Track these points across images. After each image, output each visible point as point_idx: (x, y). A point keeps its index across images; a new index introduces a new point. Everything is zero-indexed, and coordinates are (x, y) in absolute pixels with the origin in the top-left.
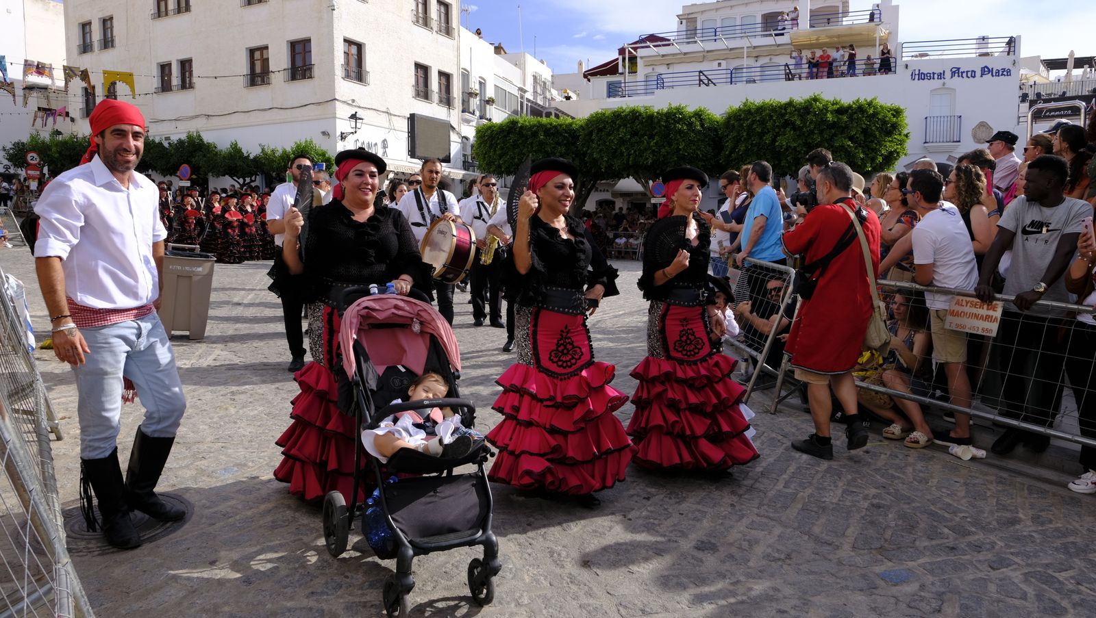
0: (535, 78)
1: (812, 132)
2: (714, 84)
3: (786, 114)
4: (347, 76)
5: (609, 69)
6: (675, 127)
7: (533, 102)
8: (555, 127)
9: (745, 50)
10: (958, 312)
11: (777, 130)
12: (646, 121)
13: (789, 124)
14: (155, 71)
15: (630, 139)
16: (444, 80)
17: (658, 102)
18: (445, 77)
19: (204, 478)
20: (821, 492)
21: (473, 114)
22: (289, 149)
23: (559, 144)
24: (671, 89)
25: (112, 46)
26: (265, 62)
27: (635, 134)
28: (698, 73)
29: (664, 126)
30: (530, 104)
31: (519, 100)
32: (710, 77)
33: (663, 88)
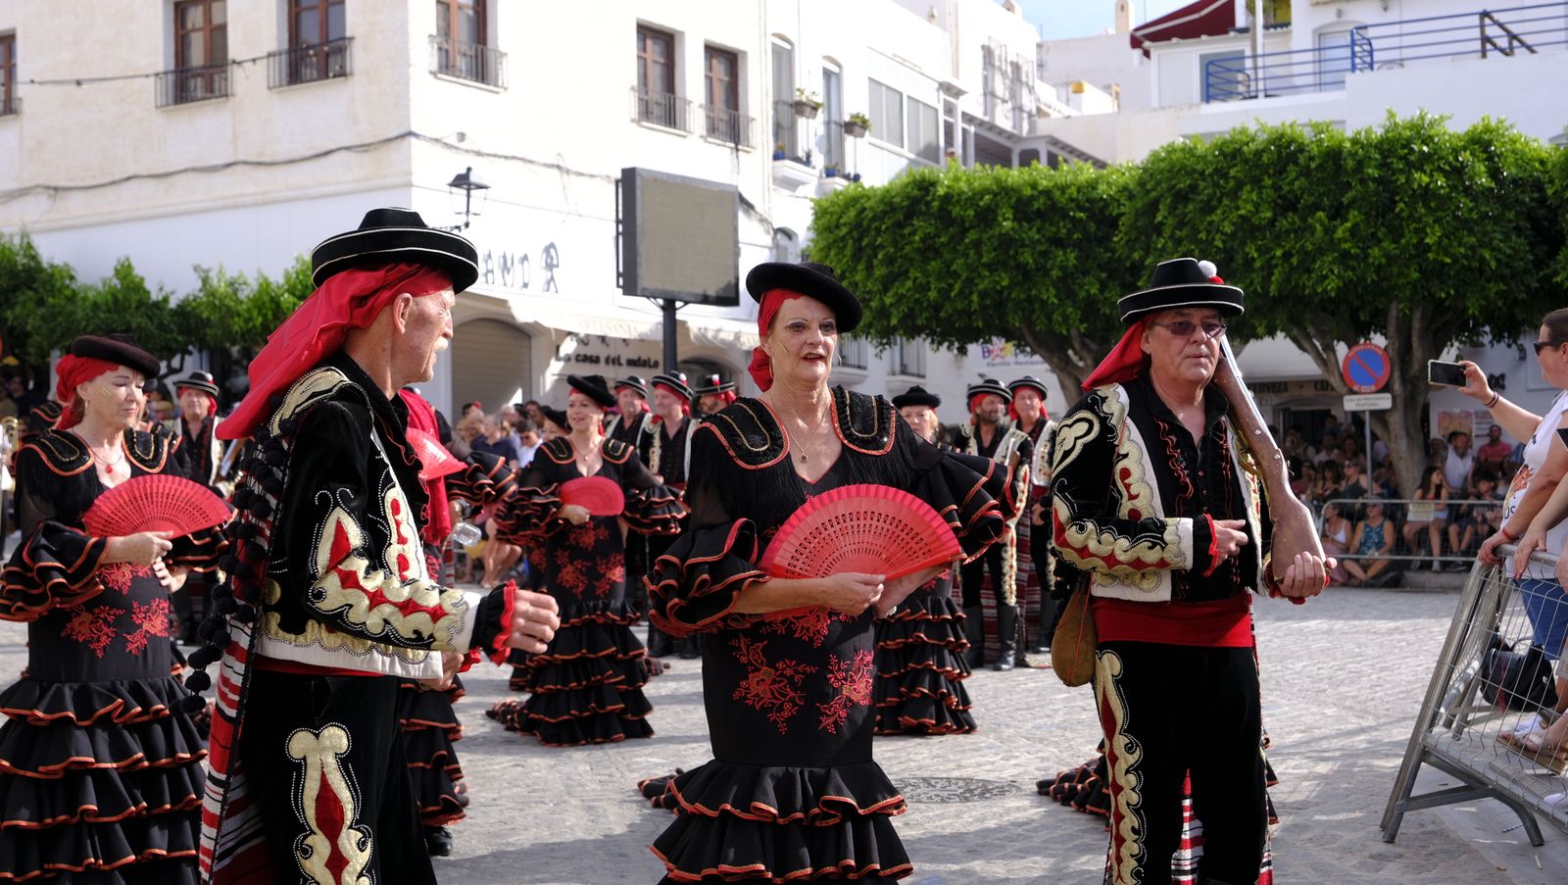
0: (988, 53)
2: (1530, 49)
4: (446, 67)
5: (1206, 19)
6: (1410, 179)
7: (981, 124)
8: (1047, 193)
12: (1320, 167)
15: (1272, 222)
16: (720, 69)
17: (1356, 110)
18: (726, 60)
21: (807, 162)
22: (277, 278)
23: (1058, 242)
24: (1397, 71)
26: (217, 34)
27: (1287, 204)
28: (1476, 20)
29: (1374, 180)
30: (972, 129)
31: (942, 117)
32: (1515, 29)
33: (1372, 68)
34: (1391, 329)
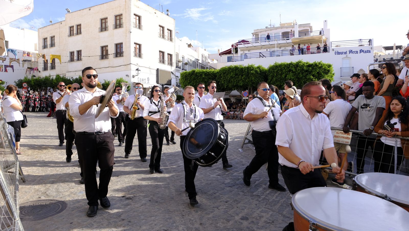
0: (202, 55)
1: (299, 73)
2: (265, 57)
3: (290, 67)
4: (136, 55)
5: (228, 52)
6: (251, 72)
7: (201, 64)
8: (208, 72)
9: (276, 45)
10: (337, 136)
11: (287, 73)
12: (240, 70)
13: (291, 71)
14: (69, 55)
15: (235, 77)
16: (169, 56)
17: (245, 63)
19: (72, 195)
20: (288, 200)
21: (180, 68)
24: (250, 59)
25: (54, 46)
26: (107, 51)
28: (259, 53)
29: (246, 72)
30: (200, 65)
31: (197, 63)
32: (264, 54)
33: (247, 58)
34: (248, 90)
